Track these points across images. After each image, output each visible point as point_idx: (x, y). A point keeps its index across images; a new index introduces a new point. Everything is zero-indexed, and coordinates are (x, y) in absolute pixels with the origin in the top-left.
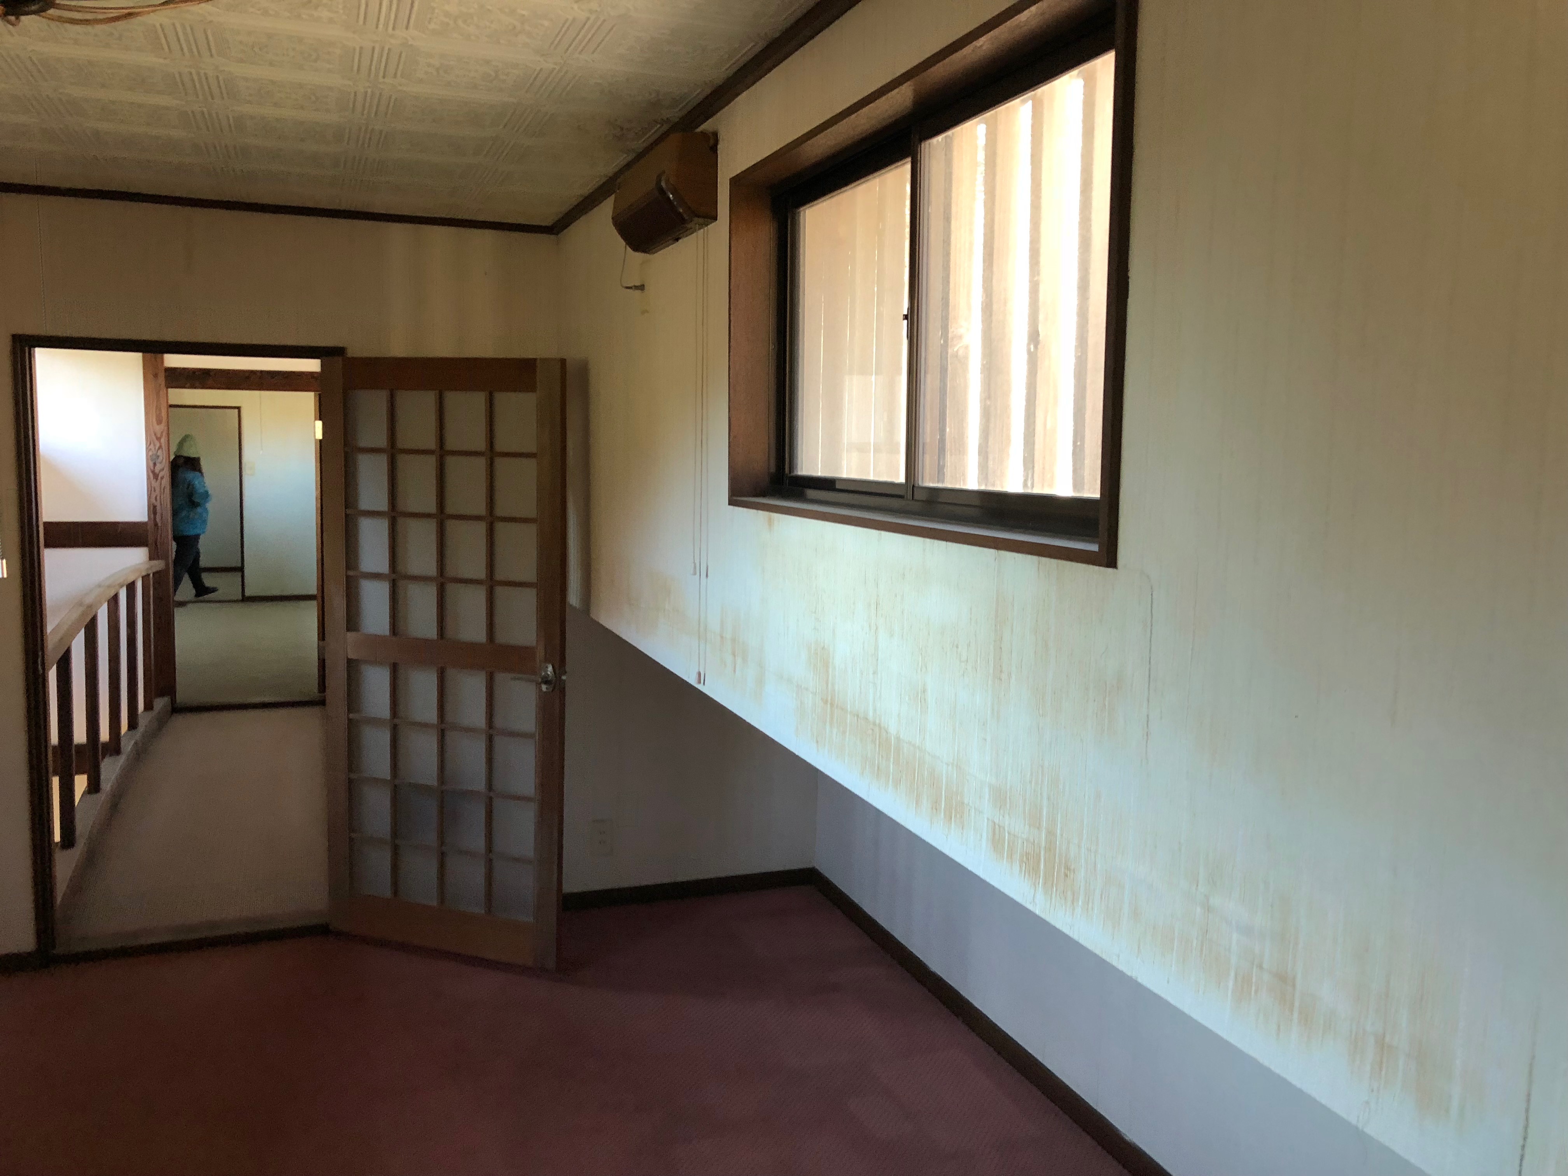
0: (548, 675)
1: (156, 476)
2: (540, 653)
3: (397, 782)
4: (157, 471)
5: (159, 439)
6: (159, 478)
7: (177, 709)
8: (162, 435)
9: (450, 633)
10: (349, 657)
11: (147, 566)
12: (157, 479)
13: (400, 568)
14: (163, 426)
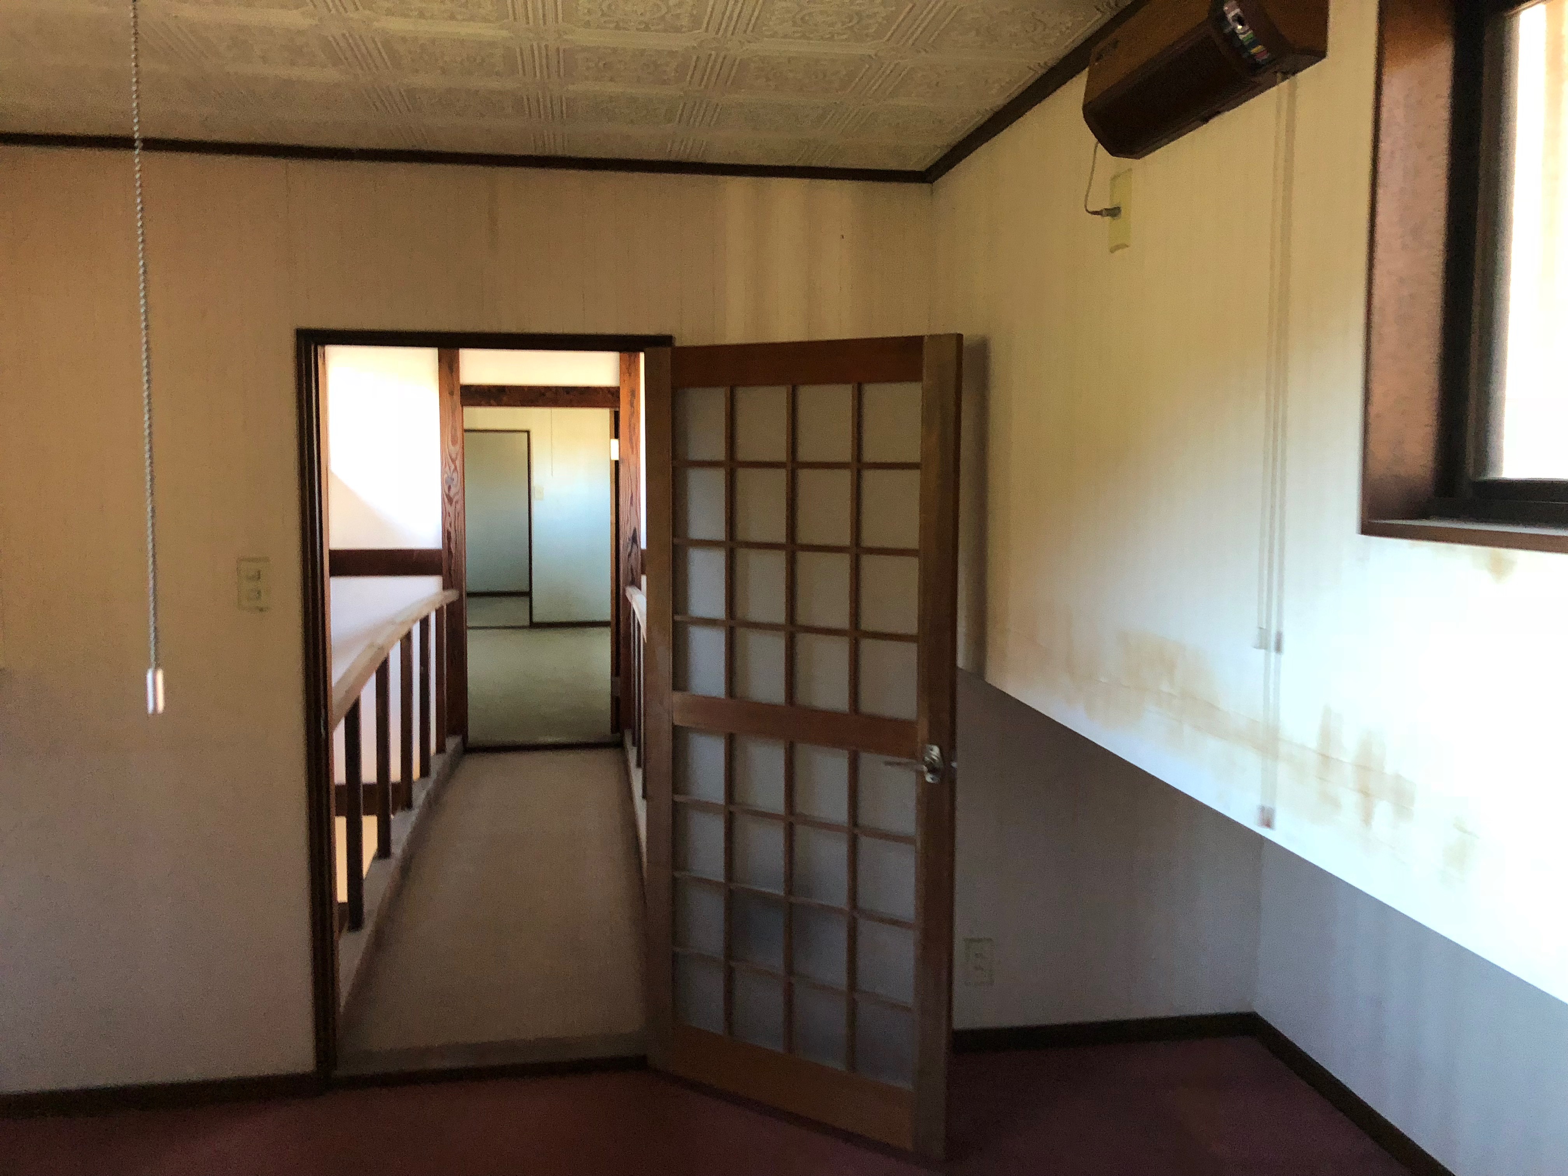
0: (933, 760)
1: (450, 500)
2: (923, 731)
3: (733, 886)
4: (452, 494)
5: (453, 461)
6: (454, 503)
7: (469, 749)
8: (457, 458)
9: (801, 697)
10: (676, 723)
11: (440, 597)
12: (451, 504)
13: (739, 614)
14: (458, 447)
